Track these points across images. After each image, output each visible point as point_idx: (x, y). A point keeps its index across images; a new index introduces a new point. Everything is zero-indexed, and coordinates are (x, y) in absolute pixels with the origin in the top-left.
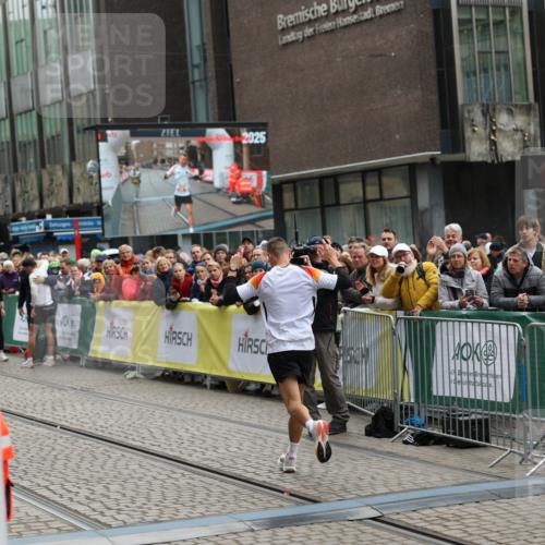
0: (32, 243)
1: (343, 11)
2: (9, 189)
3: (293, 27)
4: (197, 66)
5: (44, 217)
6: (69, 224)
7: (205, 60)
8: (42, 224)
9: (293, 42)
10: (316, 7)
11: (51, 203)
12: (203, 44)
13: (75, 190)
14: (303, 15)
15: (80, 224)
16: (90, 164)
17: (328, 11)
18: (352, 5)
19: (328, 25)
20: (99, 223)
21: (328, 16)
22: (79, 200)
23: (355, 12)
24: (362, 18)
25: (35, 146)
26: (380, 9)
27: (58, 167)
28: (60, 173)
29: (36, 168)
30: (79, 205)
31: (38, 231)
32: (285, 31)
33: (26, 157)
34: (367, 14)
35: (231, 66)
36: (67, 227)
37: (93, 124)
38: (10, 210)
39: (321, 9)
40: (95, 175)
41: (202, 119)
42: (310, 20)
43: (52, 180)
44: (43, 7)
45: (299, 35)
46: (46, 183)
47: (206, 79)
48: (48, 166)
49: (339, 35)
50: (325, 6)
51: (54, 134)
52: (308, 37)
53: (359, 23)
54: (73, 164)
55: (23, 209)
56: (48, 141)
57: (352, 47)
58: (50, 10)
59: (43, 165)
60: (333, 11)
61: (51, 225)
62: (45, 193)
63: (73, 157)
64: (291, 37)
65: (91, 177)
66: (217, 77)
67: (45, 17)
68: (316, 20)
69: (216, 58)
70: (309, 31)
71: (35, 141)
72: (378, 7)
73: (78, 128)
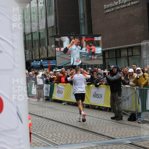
0: (37, 68)
1: (122, 4)
2: (31, 53)
3: (108, 8)
4: (82, 19)
5: (40, 60)
6: (47, 62)
7: (84, 17)
8: (40, 63)
9: (108, 12)
10: (115, 3)
11: (42, 57)
12: (84, 13)
13: (49, 53)
14: (111, 5)
15: (50, 62)
16: (53, 46)
17: (118, 4)
18: (125, 2)
19: (118, 8)
20: (55, 62)
21: (118, 5)
22: (50, 56)
23: (125, 4)
24: (128, 6)
25: (38, 41)
26: (132, 3)
27: (44, 47)
28: (45, 49)
29: (38, 47)
30: (50, 57)
31: (38, 64)
32: (106, 9)
33: (35, 44)
34: (129, 5)
35: (91, 19)
36: (46, 63)
37: (54, 35)
38: (31, 59)
39: (116, 3)
40: (54, 49)
41: (83, 34)
42: (113, 6)
43: (42, 50)
44: (41, 3)
45: (110, 10)
46: (41, 51)
47: (84, 23)
48: (41, 47)
49: (121, 10)
50: (117, 2)
51: (43, 38)
52: (113, 11)
53: (126, 7)
54: (48, 46)
55: (35, 58)
56: (41, 40)
57: (124, 14)
58: (42, 4)
59: (40, 47)
60: (119, 4)
61: (42, 63)
62: (41, 54)
63: (48, 44)
64: (108, 11)
65: (53, 50)
66: (87, 22)
67: (41, 6)
68: (114, 6)
69: (87, 17)
70: (113, 9)
71: (38, 40)
72: (132, 2)
73: (50, 36)
